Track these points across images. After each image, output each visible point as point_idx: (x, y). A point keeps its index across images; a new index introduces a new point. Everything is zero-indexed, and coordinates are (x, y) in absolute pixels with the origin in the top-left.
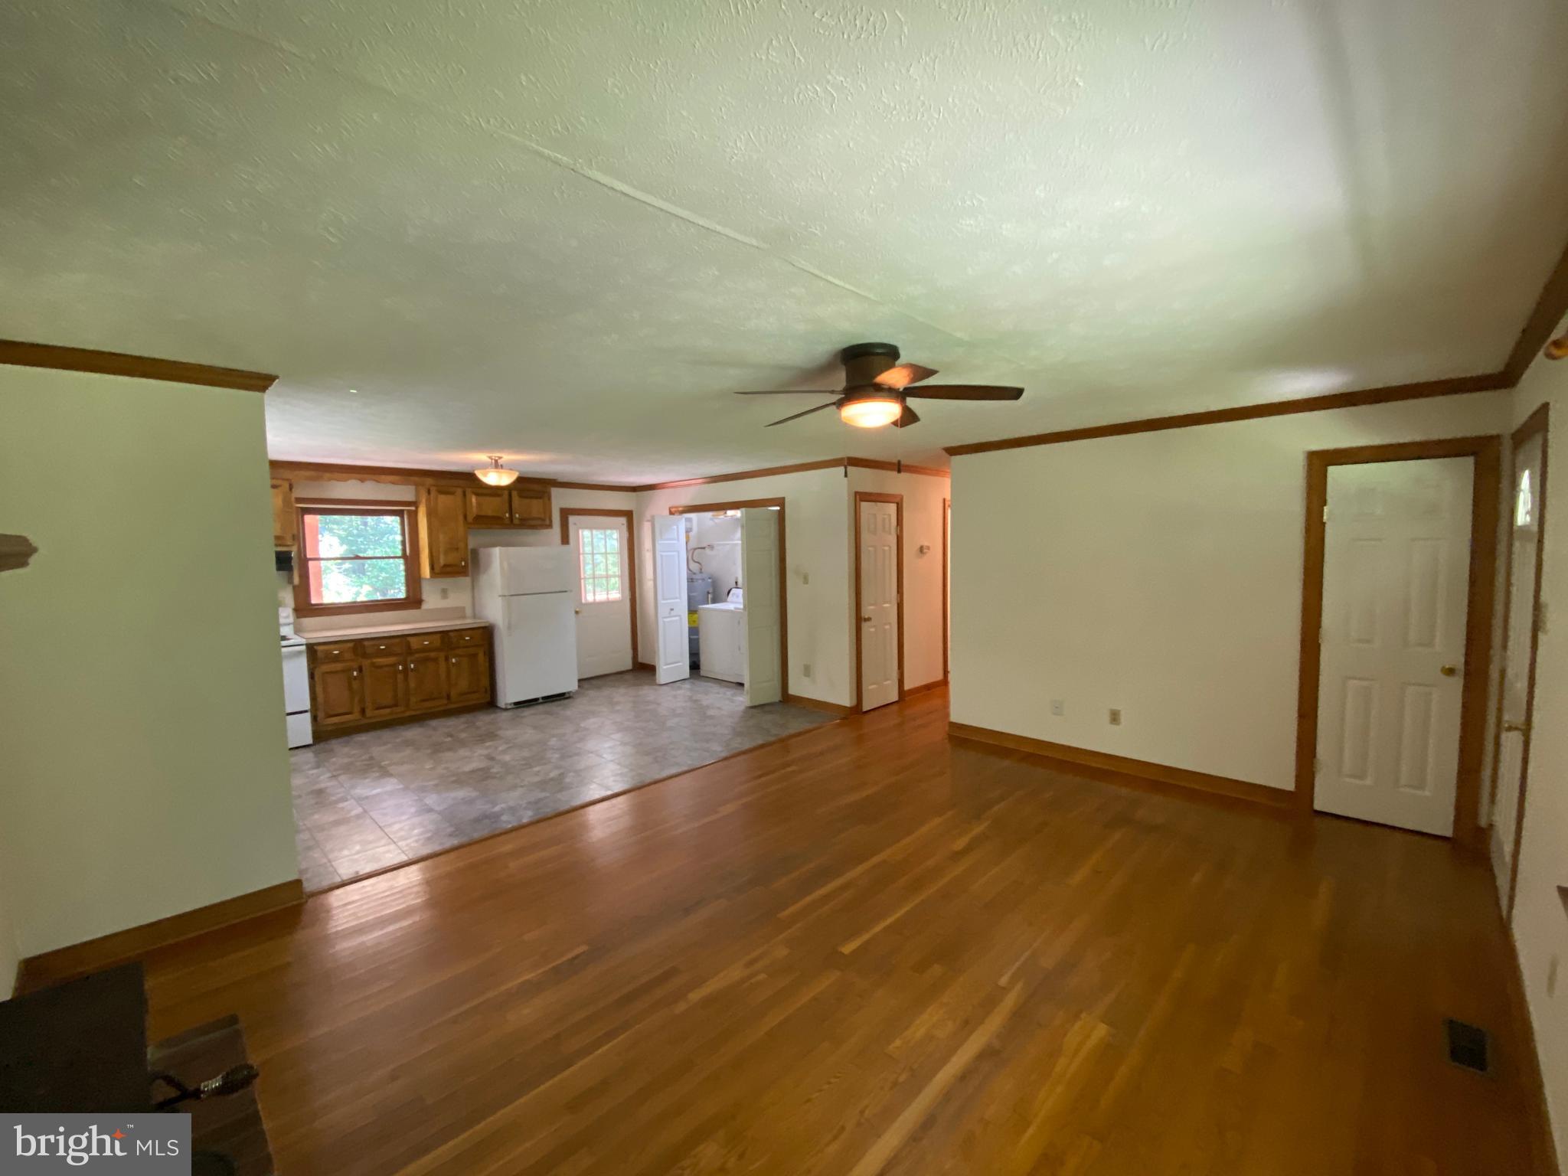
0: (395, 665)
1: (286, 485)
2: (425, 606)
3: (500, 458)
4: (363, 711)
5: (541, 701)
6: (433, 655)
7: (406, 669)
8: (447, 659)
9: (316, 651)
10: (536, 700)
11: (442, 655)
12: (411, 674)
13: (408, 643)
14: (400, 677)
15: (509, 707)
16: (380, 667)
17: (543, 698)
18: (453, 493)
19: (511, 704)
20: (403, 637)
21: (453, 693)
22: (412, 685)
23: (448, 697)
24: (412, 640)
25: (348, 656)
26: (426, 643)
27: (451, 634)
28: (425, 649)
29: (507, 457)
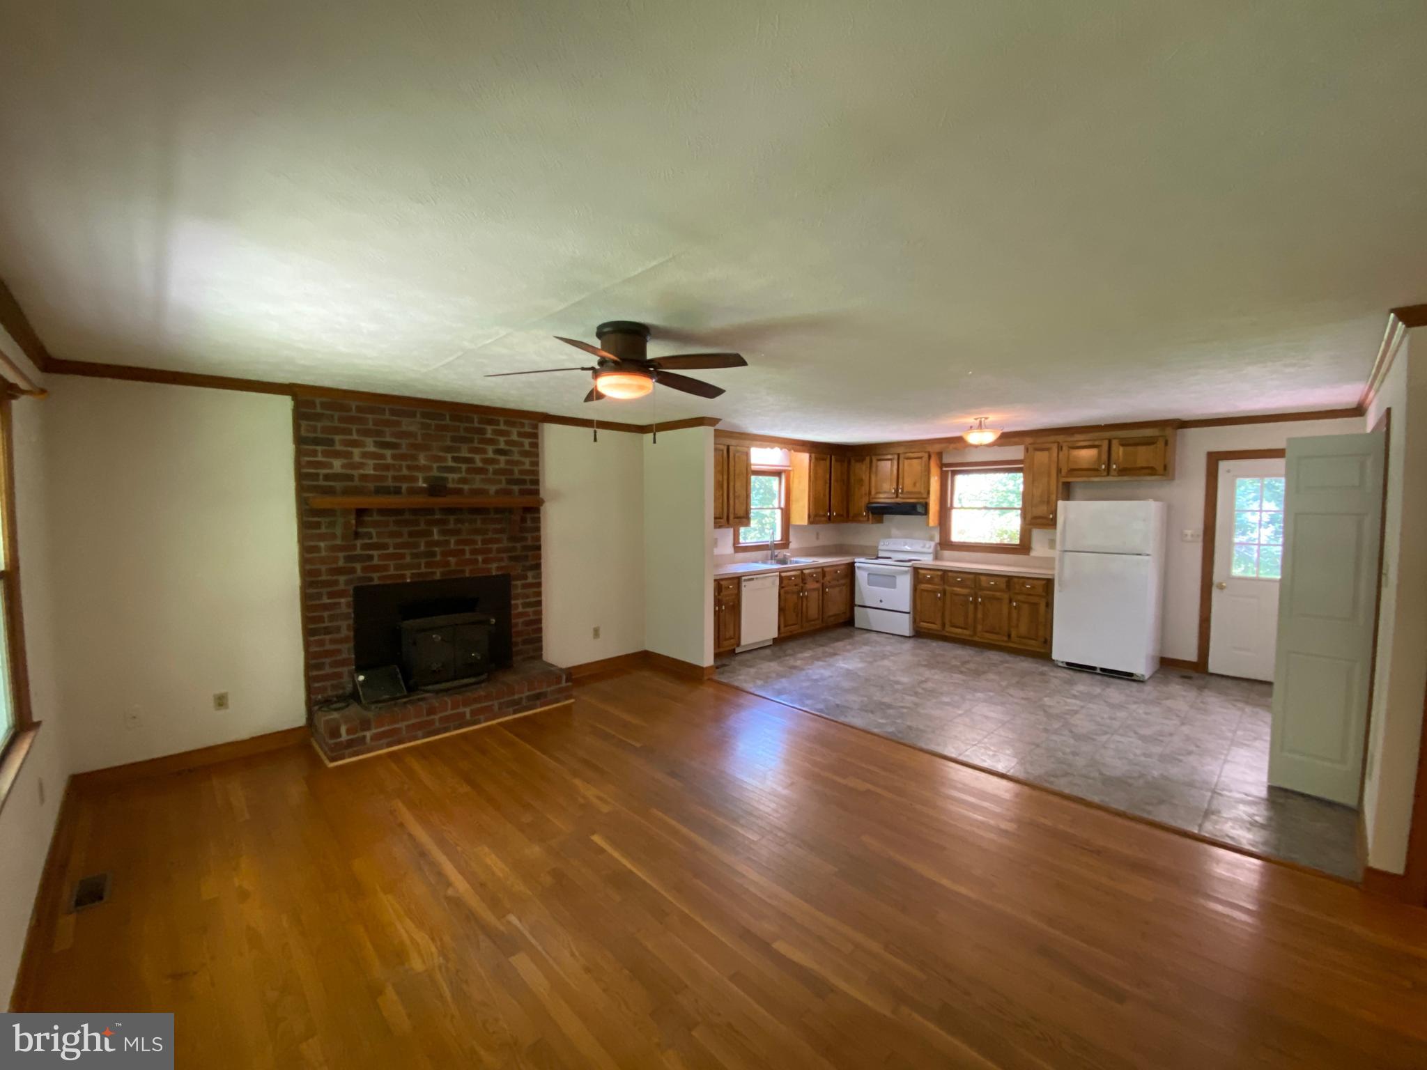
0: (967, 596)
1: (926, 456)
2: (1033, 554)
3: (986, 418)
4: (943, 625)
5: (1098, 671)
6: (998, 594)
7: (975, 602)
8: (1011, 601)
9: (918, 573)
10: (1094, 668)
11: (1006, 596)
12: (980, 607)
13: (980, 580)
14: (971, 607)
15: (1060, 664)
16: (957, 595)
17: (1102, 669)
18: (1048, 449)
19: (1062, 662)
20: (977, 575)
21: (1013, 634)
22: (980, 615)
23: (1009, 636)
24: (983, 578)
25: (936, 580)
26: (992, 583)
27: (1016, 580)
28: (990, 589)
29: (992, 418)
